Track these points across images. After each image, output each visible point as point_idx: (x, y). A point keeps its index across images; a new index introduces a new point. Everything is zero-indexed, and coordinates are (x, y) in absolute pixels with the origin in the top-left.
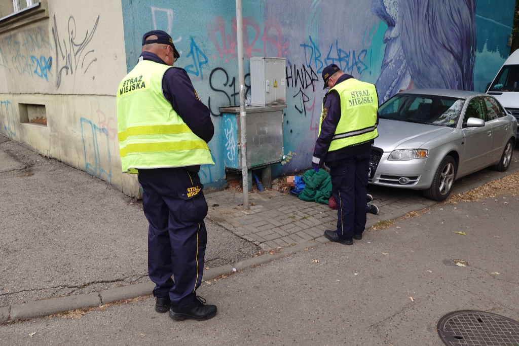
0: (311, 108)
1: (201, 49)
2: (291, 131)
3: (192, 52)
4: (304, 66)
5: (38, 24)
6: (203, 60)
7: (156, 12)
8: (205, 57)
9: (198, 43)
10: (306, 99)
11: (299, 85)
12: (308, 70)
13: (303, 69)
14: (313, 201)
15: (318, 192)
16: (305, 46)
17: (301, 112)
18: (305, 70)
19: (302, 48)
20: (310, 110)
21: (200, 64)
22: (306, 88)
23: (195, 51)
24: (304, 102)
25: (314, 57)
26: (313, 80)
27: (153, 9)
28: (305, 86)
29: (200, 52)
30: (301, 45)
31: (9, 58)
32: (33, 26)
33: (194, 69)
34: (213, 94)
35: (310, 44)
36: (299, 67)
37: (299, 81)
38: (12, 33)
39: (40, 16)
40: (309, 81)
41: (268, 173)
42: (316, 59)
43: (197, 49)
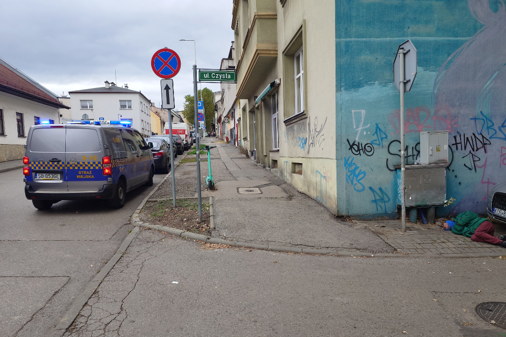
0: (483, 166)
1: (383, 130)
2: (460, 183)
3: (376, 132)
4: (474, 134)
5: (303, 121)
6: (384, 136)
7: (354, 112)
8: (385, 134)
9: (380, 126)
10: (476, 159)
11: (469, 148)
12: (480, 137)
13: (473, 137)
14: (462, 234)
15: (466, 228)
16: (475, 119)
17: (470, 169)
18: (475, 137)
19: (473, 121)
20: (481, 167)
21: (382, 139)
22: (476, 151)
23: (378, 131)
24: (474, 161)
25: (486, 126)
26: (484, 144)
27: (353, 111)
28: (475, 149)
29: (382, 132)
30: (471, 119)
31: (290, 138)
32: (301, 122)
33: (378, 142)
34: (390, 157)
35: (481, 117)
36: (469, 135)
37: (468, 145)
38: (292, 125)
39: (304, 117)
40: (480, 145)
41: (432, 212)
42: (488, 128)
43: (380, 130)
